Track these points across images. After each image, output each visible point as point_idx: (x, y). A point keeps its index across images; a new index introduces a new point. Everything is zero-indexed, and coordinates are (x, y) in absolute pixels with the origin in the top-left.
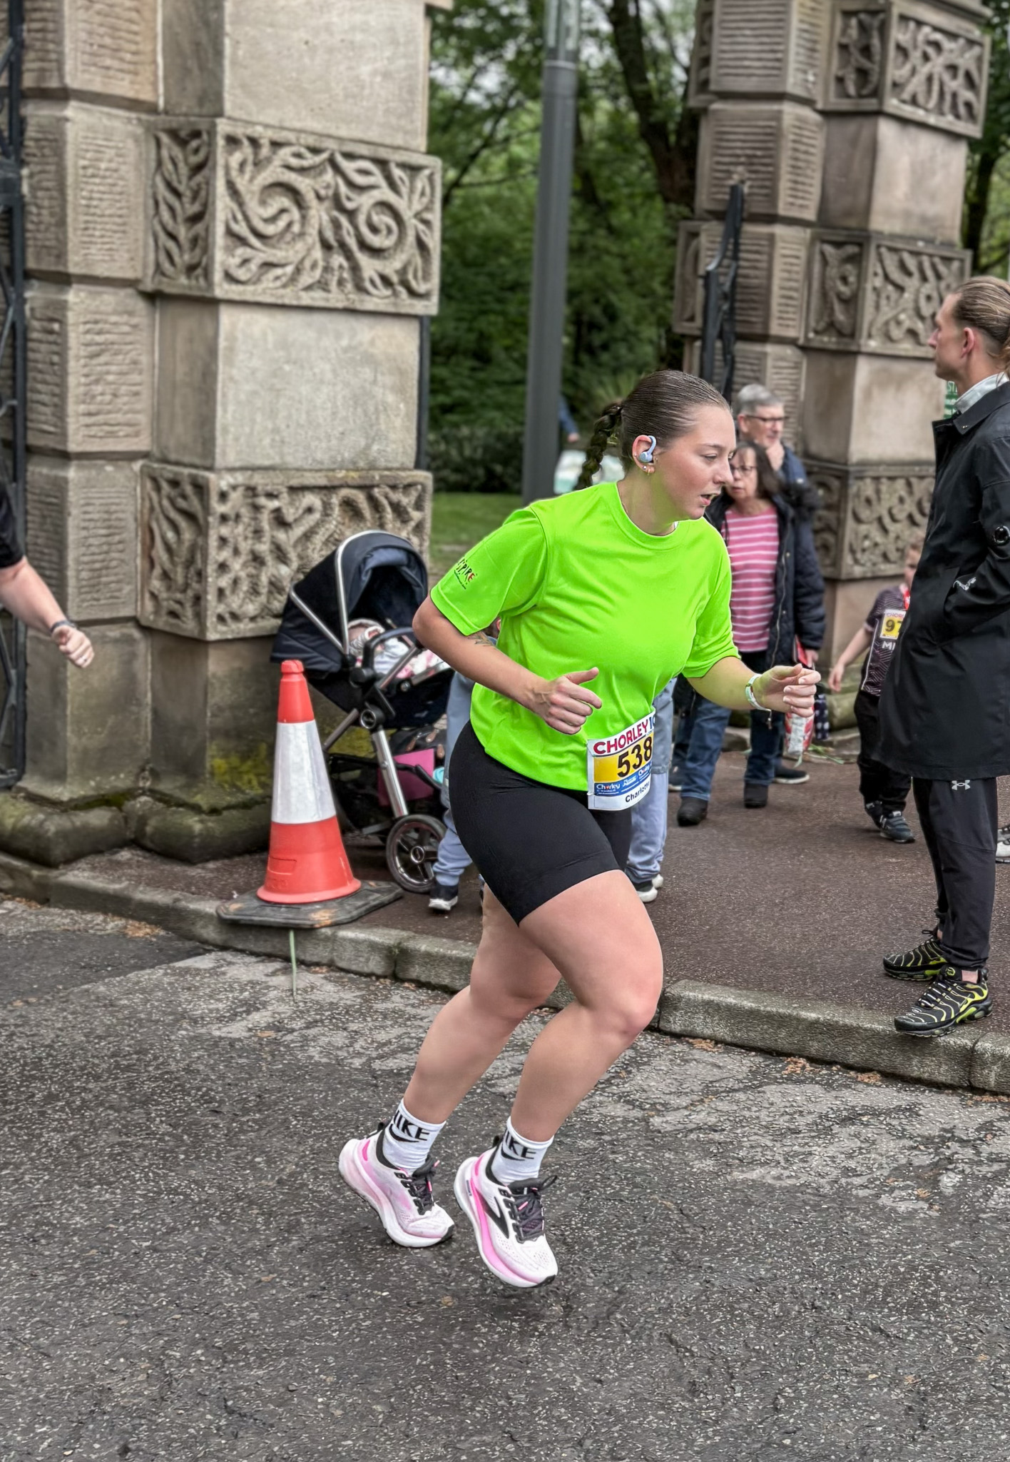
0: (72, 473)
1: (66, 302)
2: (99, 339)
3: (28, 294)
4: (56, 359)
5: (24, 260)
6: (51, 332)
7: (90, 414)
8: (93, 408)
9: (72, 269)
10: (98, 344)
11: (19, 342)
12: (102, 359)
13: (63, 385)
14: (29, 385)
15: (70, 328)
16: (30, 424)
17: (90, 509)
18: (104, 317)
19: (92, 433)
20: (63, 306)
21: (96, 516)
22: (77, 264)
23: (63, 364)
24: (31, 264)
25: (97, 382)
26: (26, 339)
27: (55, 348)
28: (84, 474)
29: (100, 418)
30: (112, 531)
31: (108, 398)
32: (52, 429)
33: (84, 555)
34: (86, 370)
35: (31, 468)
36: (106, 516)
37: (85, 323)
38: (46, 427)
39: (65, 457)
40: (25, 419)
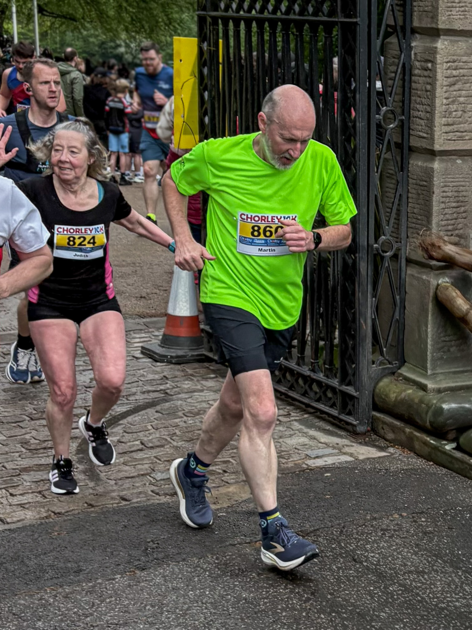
0: (437, 165)
1: (436, 48)
2: (455, 73)
3: (413, 44)
4: (429, 87)
5: (411, 22)
6: (426, 69)
7: (448, 125)
8: (450, 120)
9: (441, 26)
10: (454, 76)
11: (407, 78)
12: (457, 87)
13: (432, 105)
14: (412, 105)
15: (438, 66)
16: (411, 132)
17: (446, 189)
18: (459, 58)
19: (449, 138)
20: (434, 51)
21: (450, 194)
22: (443, 22)
23: (433, 91)
24: (416, 24)
25: (453, 102)
26: (411, 75)
27: (429, 80)
28: (443, 165)
29: (455, 127)
30: (459, 204)
31: (460, 113)
32: (425, 135)
33: (442, 220)
34: (446, 95)
35: (411, 162)
36: (456, 194)
37: (447, 62)
38: (421, 134)
39: (432, 154)
40: (409, 129)
